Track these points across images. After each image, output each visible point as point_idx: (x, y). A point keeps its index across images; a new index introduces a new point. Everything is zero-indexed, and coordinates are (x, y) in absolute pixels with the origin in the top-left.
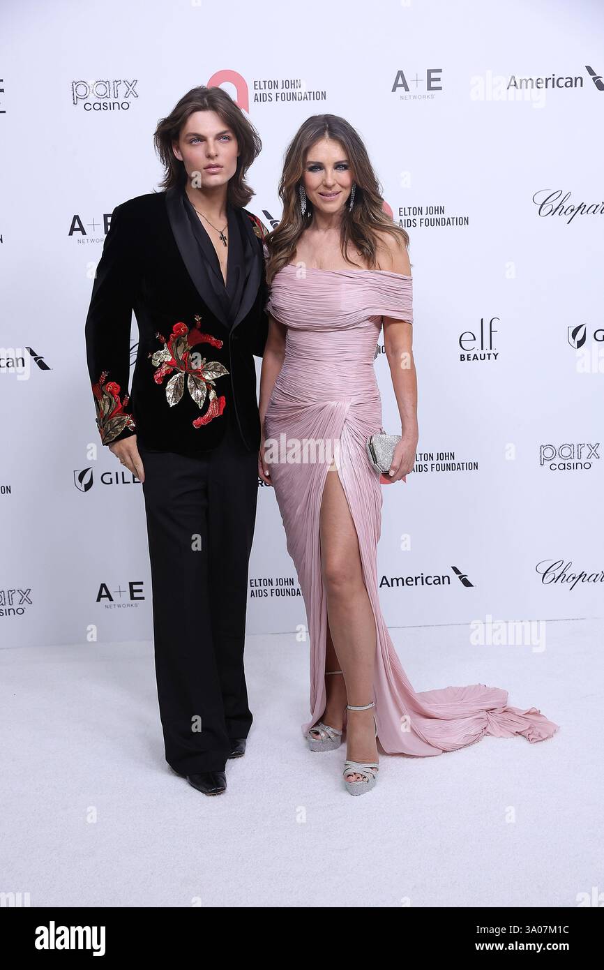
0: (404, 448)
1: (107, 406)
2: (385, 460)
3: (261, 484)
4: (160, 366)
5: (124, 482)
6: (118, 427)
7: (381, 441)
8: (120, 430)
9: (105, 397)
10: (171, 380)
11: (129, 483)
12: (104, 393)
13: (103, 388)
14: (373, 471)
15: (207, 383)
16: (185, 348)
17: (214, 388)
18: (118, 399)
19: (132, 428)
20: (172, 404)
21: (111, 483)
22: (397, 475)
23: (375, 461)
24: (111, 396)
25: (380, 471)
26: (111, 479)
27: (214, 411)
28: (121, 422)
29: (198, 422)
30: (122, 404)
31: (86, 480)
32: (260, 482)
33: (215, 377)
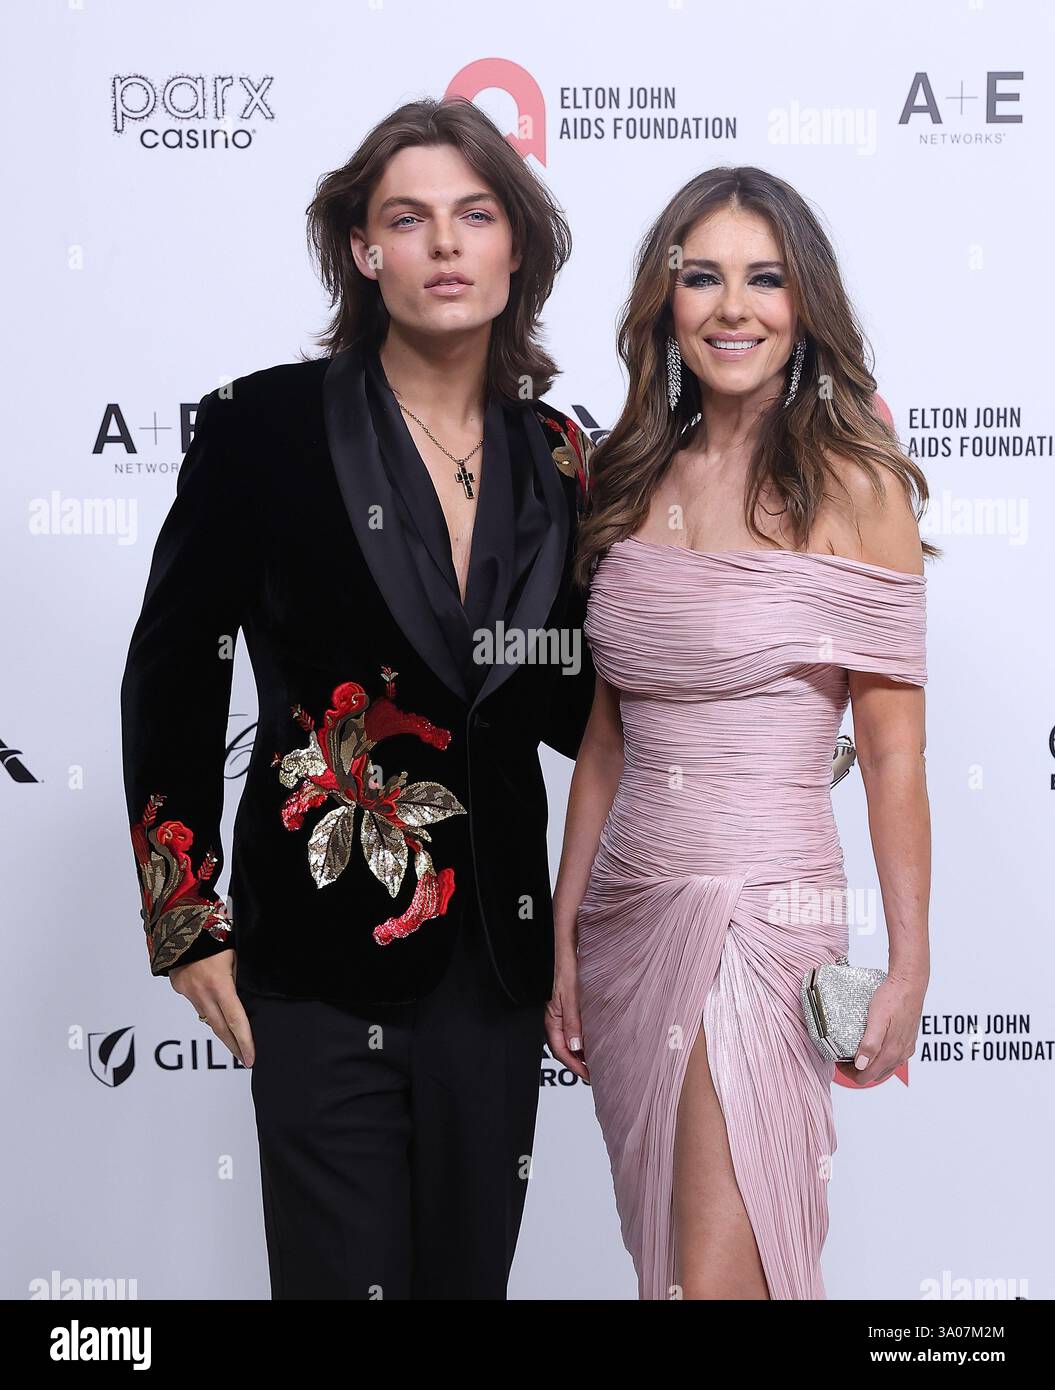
0: (893, 1001)
1: (160, 880)
2: (846, 1031)
3: (550, 1080)
4: (299, 786)
5: (211, 1066)
6: (184, 930)
7: (839, 980)
8: (190, 939)
9: (155, 857)
10: (322, 822)
11: (224, 1067)
12: (152, 848)
13: (152, 836)
14: (817, 1056)
15: (410, 835)
16: (359, 744)
17: (427, 846)
18: (187, 862)
19: (223, 933)
20: (322, 882)
21: (180, 1066)
22: (873, 1070)
23: (823, 1031)
24: (169, 856)
25: (834, 1055)
26: (180, 1057)
27: (425, 904)
28: (191, 920)
29: (389, 930)
30: (196, 876)
31: (118, 1057)
32: (548, 1075)
33: (429, 820)
